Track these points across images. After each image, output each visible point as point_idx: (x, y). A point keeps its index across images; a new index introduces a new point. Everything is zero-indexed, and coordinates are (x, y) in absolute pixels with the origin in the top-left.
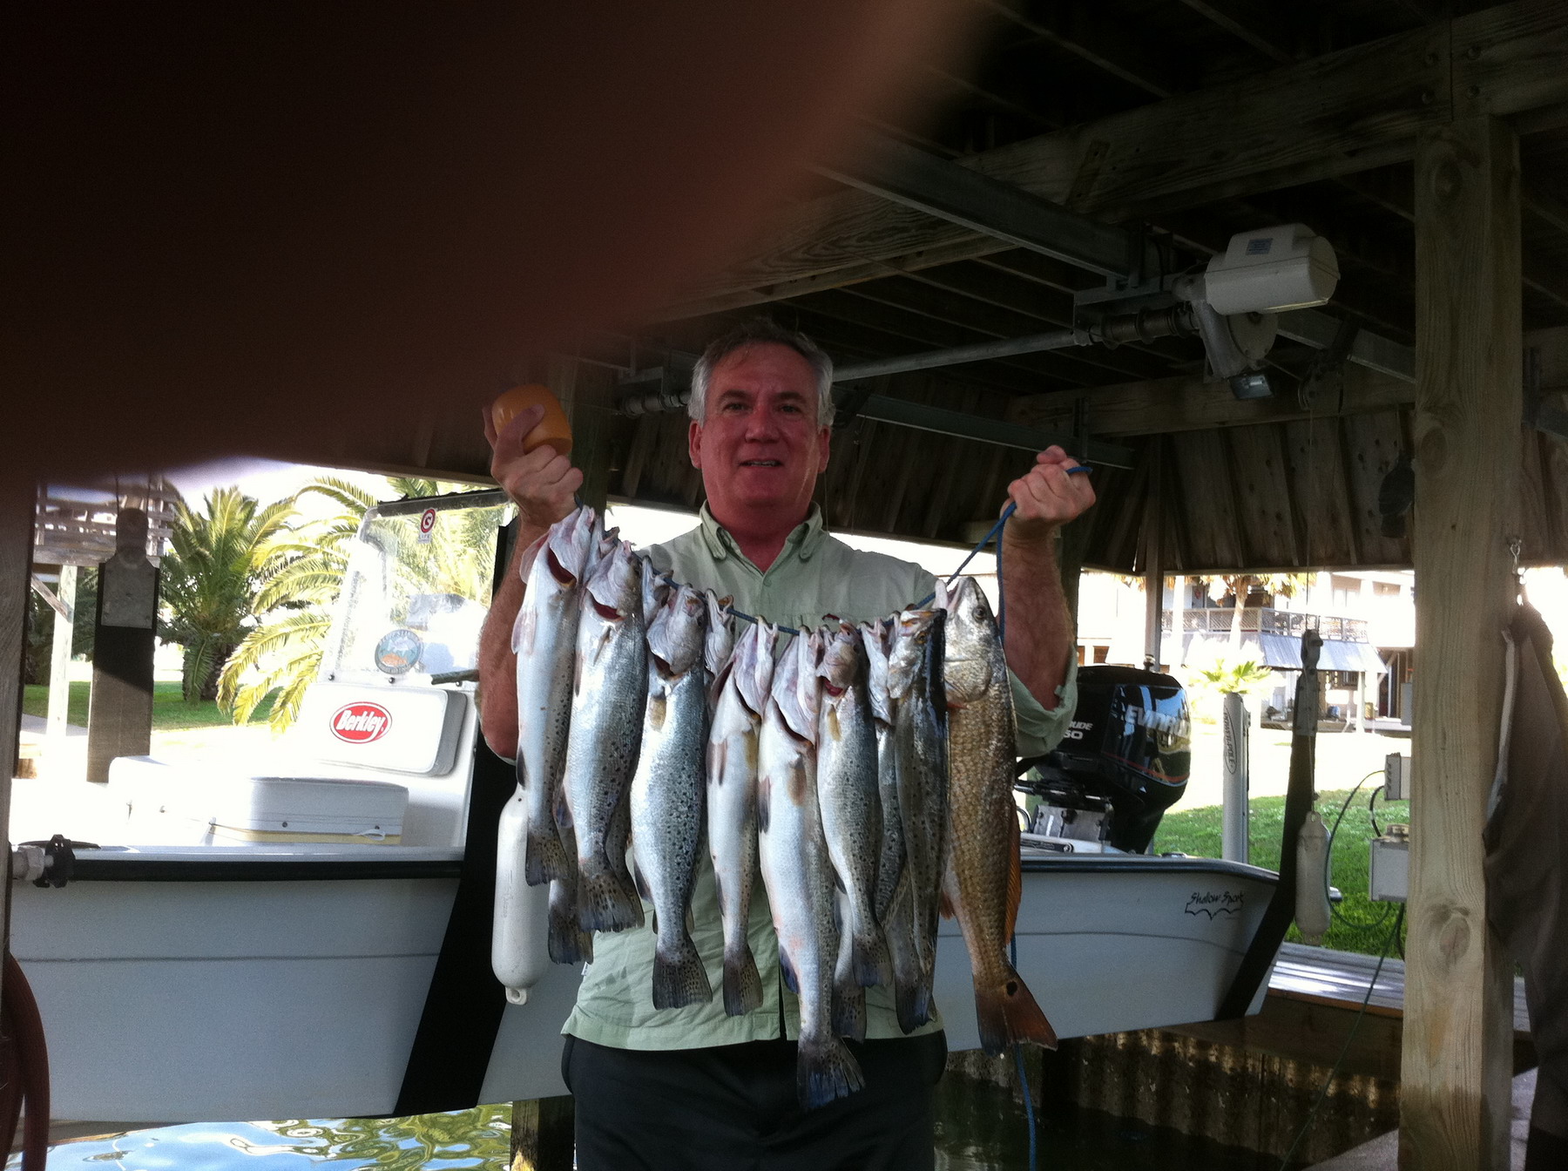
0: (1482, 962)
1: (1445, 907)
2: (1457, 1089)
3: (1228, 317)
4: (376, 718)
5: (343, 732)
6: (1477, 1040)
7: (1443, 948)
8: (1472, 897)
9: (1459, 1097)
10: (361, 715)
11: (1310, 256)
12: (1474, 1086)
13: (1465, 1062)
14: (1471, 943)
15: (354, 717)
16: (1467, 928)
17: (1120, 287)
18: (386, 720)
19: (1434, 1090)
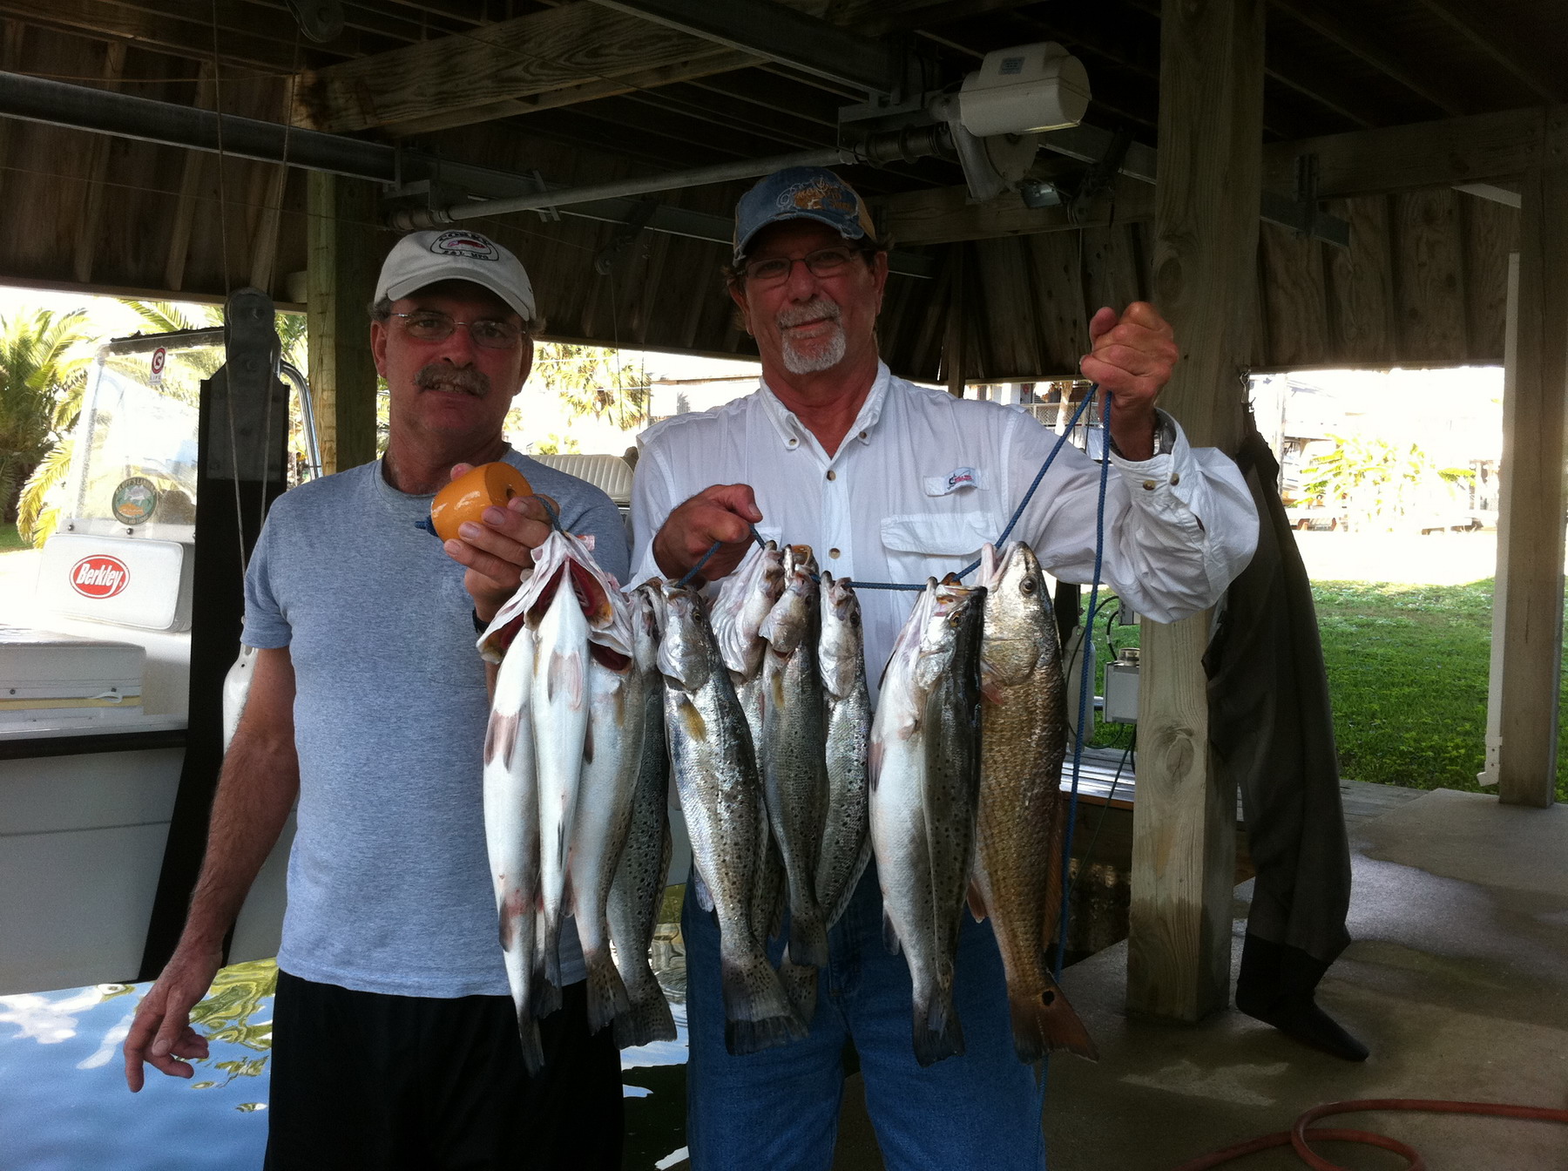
0: (1204, 781)
1: (1171, 728)
2: (1181, 901)
3: (985, 138)
4: (114, 572)
5: (83, 587)
6: (1199, 853)
7: (1169, 768)
8: (1196, 719)
9: (1182, 908)
10: (99, 569)
11: (1059, 77)
12: (1195, 898)
13: (1188, 875)
14: (1195, 763)
15: (92, 571)
16: (1192, 750)
17: (883, 103)
18: (124, 575)
19: (1159, 903)
